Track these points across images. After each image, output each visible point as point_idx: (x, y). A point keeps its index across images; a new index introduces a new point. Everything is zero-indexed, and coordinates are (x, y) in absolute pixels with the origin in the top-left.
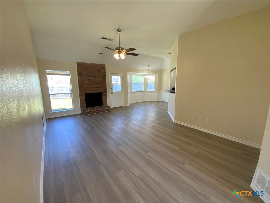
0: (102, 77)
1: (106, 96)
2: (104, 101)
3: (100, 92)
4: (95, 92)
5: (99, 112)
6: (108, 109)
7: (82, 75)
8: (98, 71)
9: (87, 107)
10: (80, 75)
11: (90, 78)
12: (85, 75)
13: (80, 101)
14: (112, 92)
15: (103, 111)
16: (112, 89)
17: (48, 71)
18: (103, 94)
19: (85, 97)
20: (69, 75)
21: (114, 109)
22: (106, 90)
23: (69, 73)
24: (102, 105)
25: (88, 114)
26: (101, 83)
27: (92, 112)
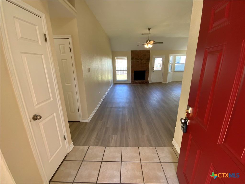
0: (147, 59)
1: (148, 73)
2: (146, 77)
3: (144, 70)
4: (140, 70)
5: (141, 84)
6: (148, 83)
7: (134, 59)
8: (144, 55)
9: (134, 80)
10: (132, 59)
11: (138, 61)
12: (135, 59)
13: (131, 75)
14: (153, 70)
15: (143, 83)
16: (153, 68)
17: (116, 57)
18: (146, 72)
19: (134, 74)
20: (126, 59)
21: (153, 83)
22: (149, 69)
23: (126, 58)
24: (145, 80)
25: (134, 84)
26: (145, 64)
27: (136, 83)
